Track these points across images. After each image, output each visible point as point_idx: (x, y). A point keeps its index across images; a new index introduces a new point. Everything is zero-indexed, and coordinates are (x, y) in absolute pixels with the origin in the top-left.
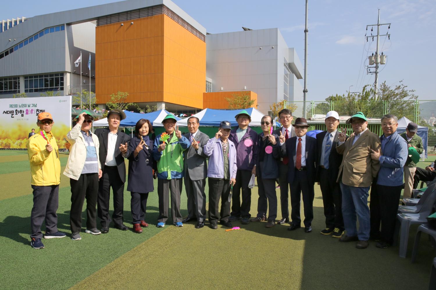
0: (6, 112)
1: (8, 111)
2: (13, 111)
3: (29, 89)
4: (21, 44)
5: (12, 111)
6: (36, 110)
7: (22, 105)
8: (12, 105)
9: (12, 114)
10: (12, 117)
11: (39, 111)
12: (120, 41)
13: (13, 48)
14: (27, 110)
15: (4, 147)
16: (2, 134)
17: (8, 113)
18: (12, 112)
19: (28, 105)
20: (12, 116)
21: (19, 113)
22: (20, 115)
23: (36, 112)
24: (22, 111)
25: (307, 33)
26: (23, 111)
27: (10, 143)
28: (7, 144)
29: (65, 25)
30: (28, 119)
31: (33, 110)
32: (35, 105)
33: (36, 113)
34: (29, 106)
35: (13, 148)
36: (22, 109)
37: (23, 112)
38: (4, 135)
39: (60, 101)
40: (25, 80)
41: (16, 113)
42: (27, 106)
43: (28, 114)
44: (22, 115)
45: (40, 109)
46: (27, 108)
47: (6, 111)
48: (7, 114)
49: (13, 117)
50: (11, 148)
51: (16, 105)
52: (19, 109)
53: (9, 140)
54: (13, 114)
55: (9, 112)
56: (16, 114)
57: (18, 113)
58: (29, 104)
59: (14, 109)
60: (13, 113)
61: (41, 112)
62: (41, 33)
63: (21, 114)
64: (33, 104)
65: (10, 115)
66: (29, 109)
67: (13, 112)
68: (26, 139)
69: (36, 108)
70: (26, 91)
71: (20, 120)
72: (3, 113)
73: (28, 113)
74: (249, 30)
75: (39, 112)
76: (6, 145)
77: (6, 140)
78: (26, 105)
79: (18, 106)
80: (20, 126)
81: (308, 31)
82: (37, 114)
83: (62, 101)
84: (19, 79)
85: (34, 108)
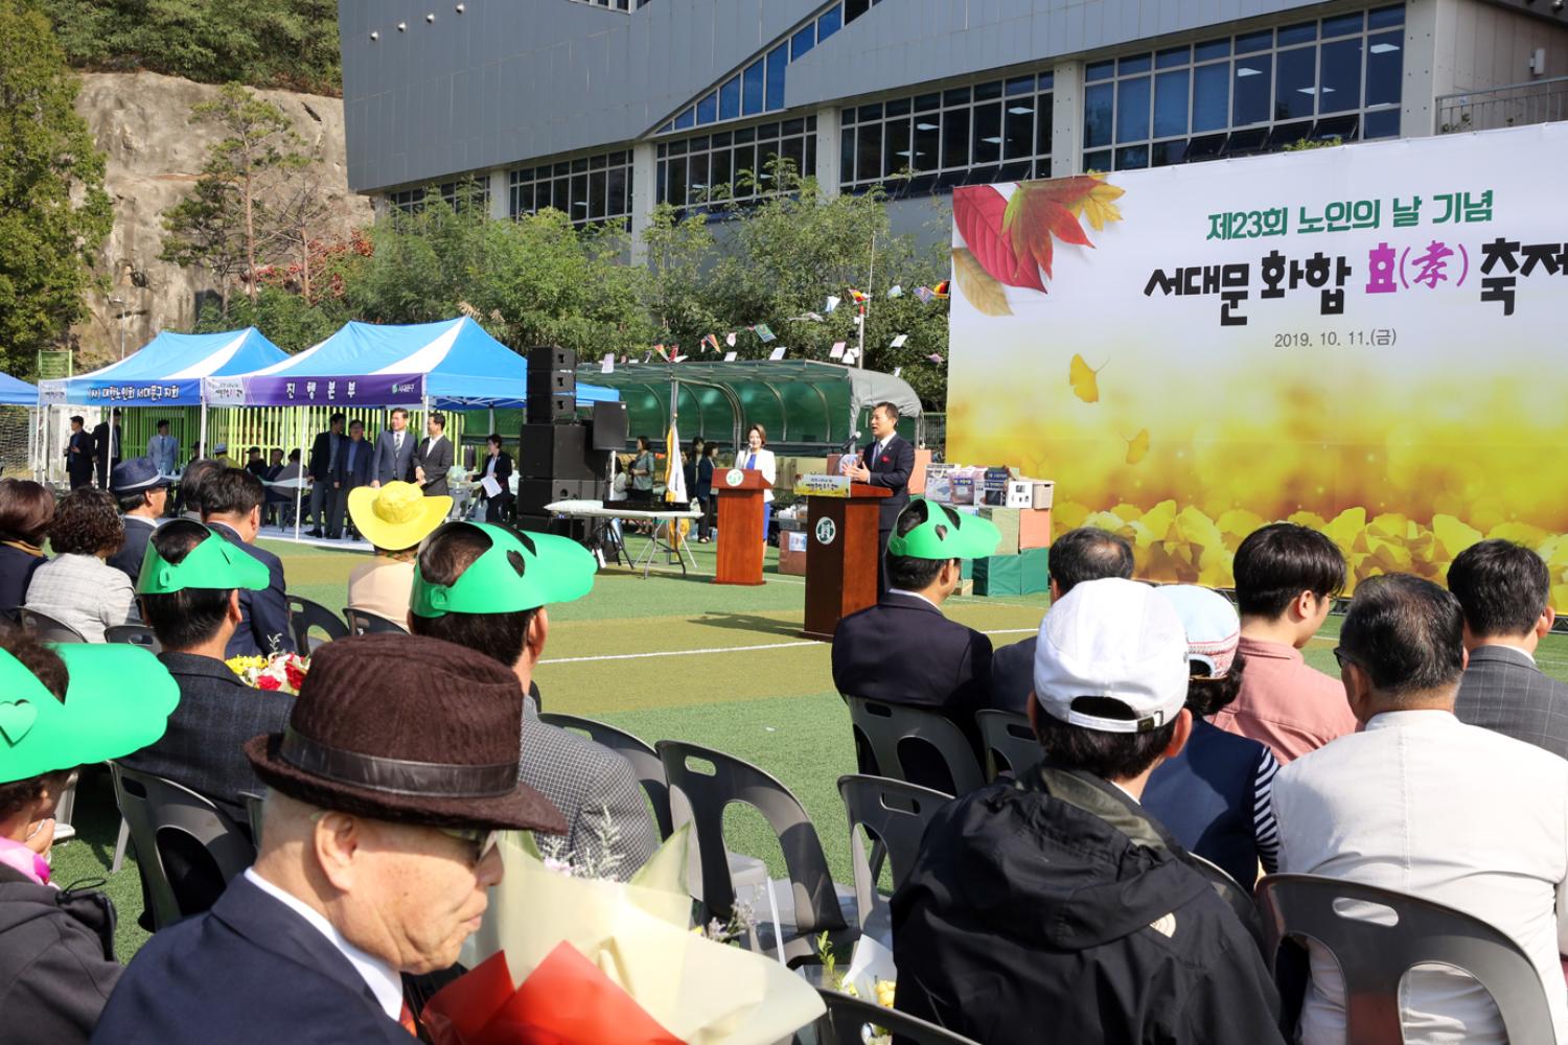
0: (1180, 283)
1: (1196, 271)
2: (1244, 269)
3: (1113, 145)
5: (1229, 269)
6: (1486, 248)
7: (1335, 212)
8: (1229, 218)
9: (1225, 296)
10: (1226, 320)
11: (1520, 259)
14: (1383, 254)
16: (1129, 461)
17: (1196, 291)
18: (1227, 281)
19: (1396, 207)
20: (1232, 313)
21: (1302, 283)
22: (1307, 297)
23: (1487, 268)
24: (1333, 269)
26: (1341, 261)
27: (1199, 539)
28: (1169, 547)
30: (1385, 338)
31: (1449, 253)
32: (1475, 199)
33: (1476, 276)
34: (1406, 217)
36: (1331, 246)
37: (1344, 271)
38: (1144, 471)
40: (1090, 90)
41: (1272, 282)
42: (1387, 215)
43: (1391, 287)
44: (1333, 304)
45: (1527, 241)
46: (1386, 233)
47: (1170, 274)
48: (1184, 297)
49: (1242, 321)
51: (1273, 212)
52: (1297, 248)
53: (1190, 512)
54: (1234, 299)
55: (1197, 281)
56: (1273, 292)
57: (1284, 284)
58: (1406, 202)
59: (1250, 252)
60: (1244, 281)
61: (1540, 264)
63: (1318, 291)
64: (1448, 198)
65: (1213, 302)
66: (1411, 242)
67: (1238, 275)
68: (1360, 512)
69: (1488, 232)
71: (1306, 340)
72: (1149, 291)
73: (1396, 278)
75: (1511, 265)
77: (1163, 511)
78: (1374, 208)
79: (1294, 221)
80: (1299, 395)
82: (1486, 283)
84: (1051, 85)
85: (1455, 233)
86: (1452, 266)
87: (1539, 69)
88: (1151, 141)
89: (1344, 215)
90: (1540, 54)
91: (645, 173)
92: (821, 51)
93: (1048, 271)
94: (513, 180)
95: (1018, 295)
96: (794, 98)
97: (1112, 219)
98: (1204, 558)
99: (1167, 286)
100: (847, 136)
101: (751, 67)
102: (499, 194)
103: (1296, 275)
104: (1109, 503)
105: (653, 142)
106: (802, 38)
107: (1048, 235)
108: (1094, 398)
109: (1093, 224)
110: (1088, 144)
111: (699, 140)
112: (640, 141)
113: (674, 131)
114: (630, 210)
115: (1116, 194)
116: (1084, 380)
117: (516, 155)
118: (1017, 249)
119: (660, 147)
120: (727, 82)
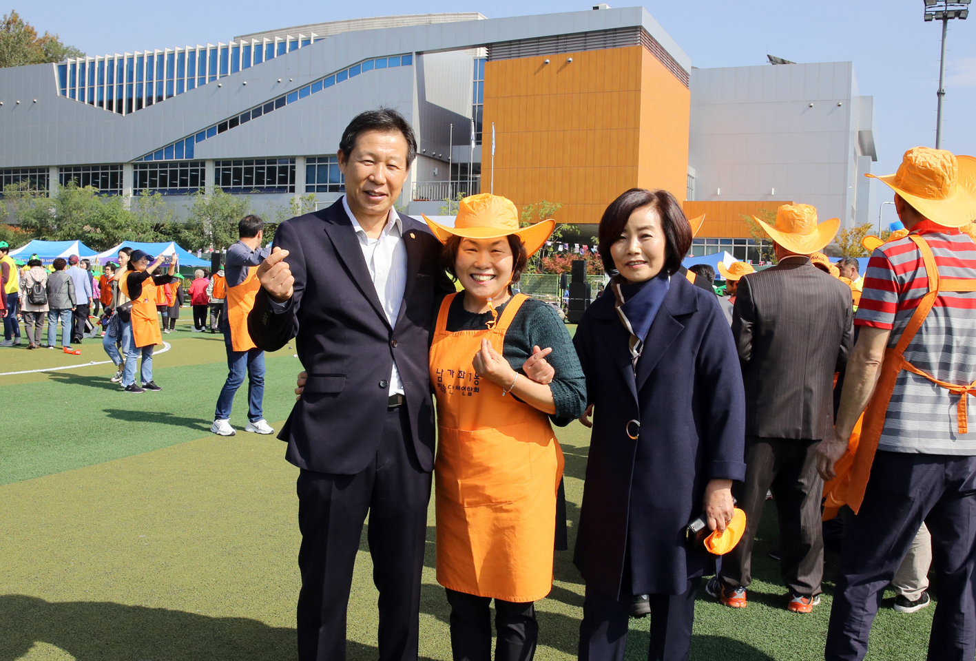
3: (316, 184)
4: (304, 90)
12: (542, 95)
13: (285, 97)
25: (943, 98)
29: (414, 55)
40: (307, 166)
62: (355, 69)
70: (308, 189)
74: (783, 62)
81: (944, 94)
84: (294, 162)
87: (436, 173)
88: (328, 184)
90: (436, 169)
91: (128, 176)
92: (207, 141)
94: (61, 171)
96: (197, 156)
100: (217, 171)
101: (179, 144)
102: (54, 177)
105: (132, 164)
106: (200, 136)
110: (307, 183)
111: (153, 165)
112: (127, 163)
113: (144, 161)
114: (121, 187)
117: (65, 162)
119: (135, 166)
120: (169, 148)
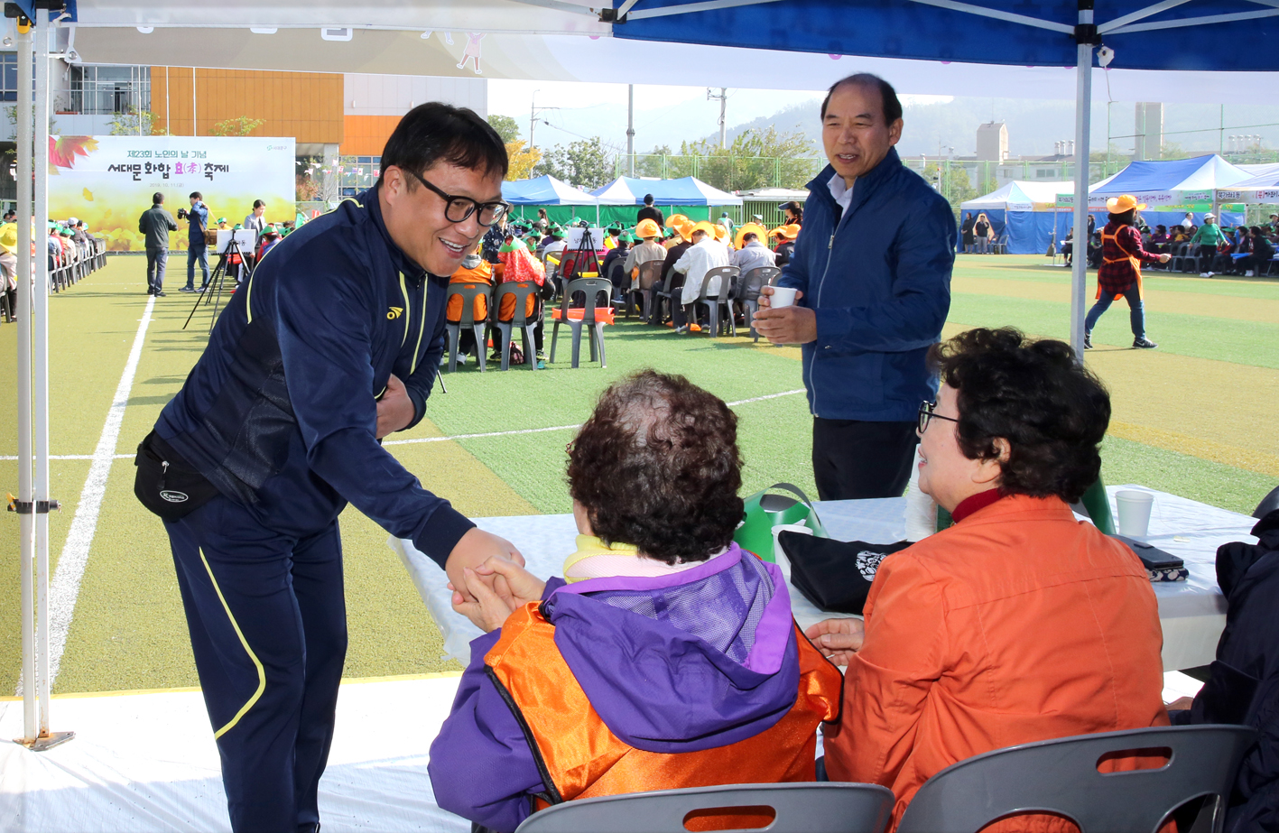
0: (120, 168)
1: (125, 165)
2: (139, 166)
5: (135, 166)
6: (205, 165)
7: (164, 153)
8: (134, 152)
9: (134, 173)
10: (135, 179)
11: (214, 168)
14: (179, 164)
15: (112, 249)
16: (105, 218)
17: (124, 171)
18: (135, 169)
19: (182, 153)
20: (136, 177)
21: (157, 170)
22: (159, 174)
23: (206, 169)
24: (166, 167)
26: (168, 165)
27: (129, 238)
30: (181, 186)
31: (196, 165)
33: (203, 171)
34: (185, 156)
35: (138, 250)
36: (164, 161)
37: (168, 168)
38: (110, 220)
39: (269, 148)
41: (148, 170)
42: (180, 155)
43: (181, 173)
44: (166, 176)
45: (214, 164)
46: (180, 159)
47: (116, 166)
48: (121, 172)
49: (139, 180)
50: (131, 250)
51: (147, 151)
52: (155, 161)
53: (126, 231)
54: (137, 173)
55: (125, 168)
56: (148, 172)
57: (152, 170)
58: (184, 152)
59: (142, 162)
60: (140, 169)
61: (218, 169)
63: (162, 173)
64: (195, 152)
65: (130, 174)
66: (186, 162)
67: (137, 168)
69: (206, 161)
72: (109, 170)
73: (183, 171)
75: (212, 169)
76: (117, 244)
77: (117, 231)
78: (176, 153)
79: (153, 154)
82: (206, 173)
83: (275, 148)
85: (197, 160)
86: (197, 169)
89: (166, 154)
93: (73, 163)
95: (62, 169)
97: (95, 149)
98: (131, 243)
99: (115, 169)
103: (155, 168)
104: (99, 230)
107: (71, 151)
108: (92, 200)
109: (89, 150)
115: (97, 142)
116: (88, 194)
118: (61, 155)
